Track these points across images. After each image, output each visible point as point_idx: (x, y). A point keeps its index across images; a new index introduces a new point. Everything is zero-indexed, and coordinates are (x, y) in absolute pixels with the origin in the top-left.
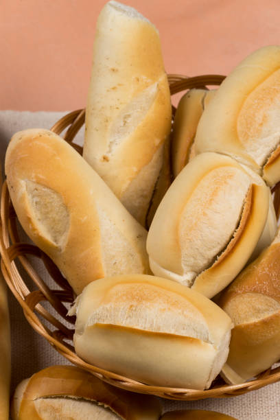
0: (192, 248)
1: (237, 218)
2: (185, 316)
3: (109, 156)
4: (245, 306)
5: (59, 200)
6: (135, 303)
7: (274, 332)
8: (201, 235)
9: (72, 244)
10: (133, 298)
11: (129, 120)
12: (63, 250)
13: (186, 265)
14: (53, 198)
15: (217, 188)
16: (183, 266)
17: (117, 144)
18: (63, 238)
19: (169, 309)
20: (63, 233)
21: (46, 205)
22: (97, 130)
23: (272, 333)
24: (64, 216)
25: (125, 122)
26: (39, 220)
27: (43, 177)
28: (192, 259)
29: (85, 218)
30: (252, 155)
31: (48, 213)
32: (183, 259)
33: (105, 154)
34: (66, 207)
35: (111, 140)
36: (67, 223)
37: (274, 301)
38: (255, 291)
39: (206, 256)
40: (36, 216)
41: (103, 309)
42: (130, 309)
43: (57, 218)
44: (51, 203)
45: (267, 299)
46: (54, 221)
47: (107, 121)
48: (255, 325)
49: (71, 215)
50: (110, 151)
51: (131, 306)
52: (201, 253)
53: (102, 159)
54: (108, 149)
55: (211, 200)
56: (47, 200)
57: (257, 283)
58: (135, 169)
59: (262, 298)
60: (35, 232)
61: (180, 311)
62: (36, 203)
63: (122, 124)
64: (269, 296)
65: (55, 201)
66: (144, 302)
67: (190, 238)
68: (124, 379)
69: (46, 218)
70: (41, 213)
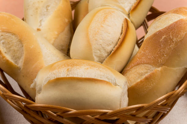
0: (98, 44)
1: (120, 31)
2: (100, 71)
3: (41, 28)
4: (133, 75)
5: (16, 38)
6: (70, 67)
7: (153, 84)
8: (102, 37)
9: (27, 62)
10: (68, 65)
11: (49, 8)
12: (22, 68)
13: (95, 55)
14: (12, 38)
15: (106, 16)
16: (94, 56)
17: (44, 21)
18: (21, 60)
19: (90, 68)
20: (21, 57)
21: (8, 43)
22: (32, 16)
23: (152, 85)
24: (20, 47)
25: (47, 10)
26: (5, 53)
27: (6, 28)
28: (98, 51)
29: (33, 46)
30: (123, 5)
31: (10, 47)
32: (93, 51)
33: (38, 27)
34: (21, 41)
35: (41, 19)
36: (23, 51)
37: (150, 66)
38: (138, 64)
39: (107, 50)
40: (4, 50)
41: (51, 74)
42: (67, 71)
43: (16, 49)
44: (12, 41)
45: (145, 66)
46: (14, 51)
47: (37, 9)
48: (141, 82)
49: (24, 45)
50: (41, 25)
51: (68, 69)
52: (103, 47)
53: (37, 30)
54: (39, 24)
55: (104, 20)
56: (9, 40)
57: (138, 60)
58: (56, 33)
59: (142, 66)
60: (5, 59)
61: (97, 69)
62: (3, 43)
63: (46, 10)
64: (146, 64)
65: (14, 39)
66: (75, 66)
67: (95, 38)
68: (70, 109)
69: (10, 51)
70: (6, 48)
